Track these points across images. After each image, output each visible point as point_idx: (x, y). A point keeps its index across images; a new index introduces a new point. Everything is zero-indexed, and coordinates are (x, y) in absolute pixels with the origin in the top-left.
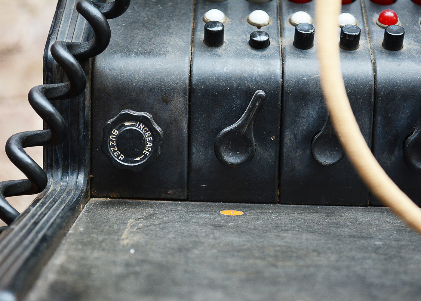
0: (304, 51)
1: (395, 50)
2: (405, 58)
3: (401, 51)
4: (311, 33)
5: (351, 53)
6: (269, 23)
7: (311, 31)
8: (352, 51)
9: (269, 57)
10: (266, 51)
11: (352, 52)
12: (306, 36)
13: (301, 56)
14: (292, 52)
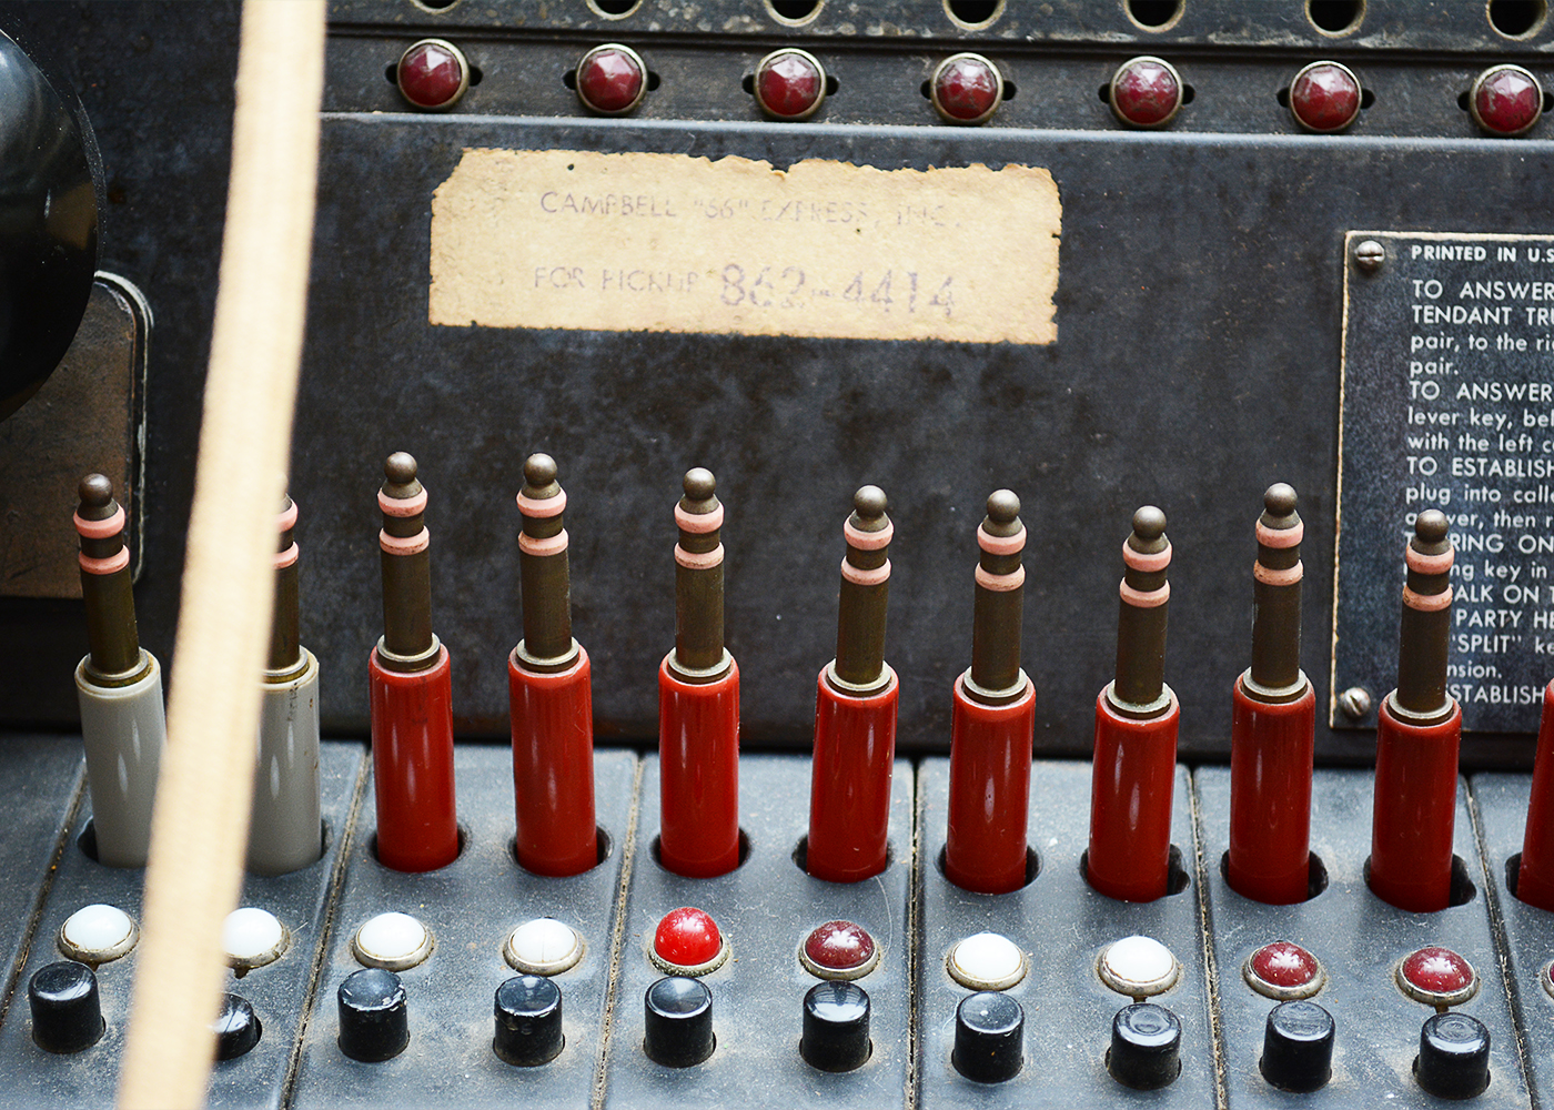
0: (370, 1066)
1: (682, 1067)
2: (707, 1095)
3: (703, 1066)
4: (388, 1009)
5: (526, 1077)
6: (277, 956)
7: (387, 1003)
8: (533, 1069)
9: (238, 1094)
10: (237, 1070)
11: (531, 1073)
12: (367, 1019)
13: (354, 1089)
14: (326, 1070)
